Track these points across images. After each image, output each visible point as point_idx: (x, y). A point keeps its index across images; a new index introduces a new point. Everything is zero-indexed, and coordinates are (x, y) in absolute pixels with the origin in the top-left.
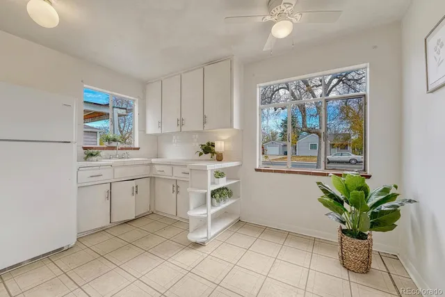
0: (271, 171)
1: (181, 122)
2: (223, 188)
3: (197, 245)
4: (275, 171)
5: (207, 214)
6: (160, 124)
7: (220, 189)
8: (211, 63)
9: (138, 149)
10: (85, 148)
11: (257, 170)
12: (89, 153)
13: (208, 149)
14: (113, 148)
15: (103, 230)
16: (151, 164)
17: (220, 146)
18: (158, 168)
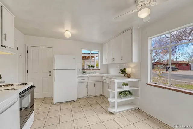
0: (156, 86)
1: (113, 59)
2: (127, 91)
3: (111, 113)
4: (158, 87)
5: (115, 101)
6: (107, 60)
7: (125, 91)
8: (123, 32)
9: (100, 70)
10: (82, 70)
11: (148, 84)
12: (84, 72)
13: (124, 72)
14: (91, 70)
15: (85, 98)
16: (102, 77)
17: (129, 71)
18: (104, 78)
